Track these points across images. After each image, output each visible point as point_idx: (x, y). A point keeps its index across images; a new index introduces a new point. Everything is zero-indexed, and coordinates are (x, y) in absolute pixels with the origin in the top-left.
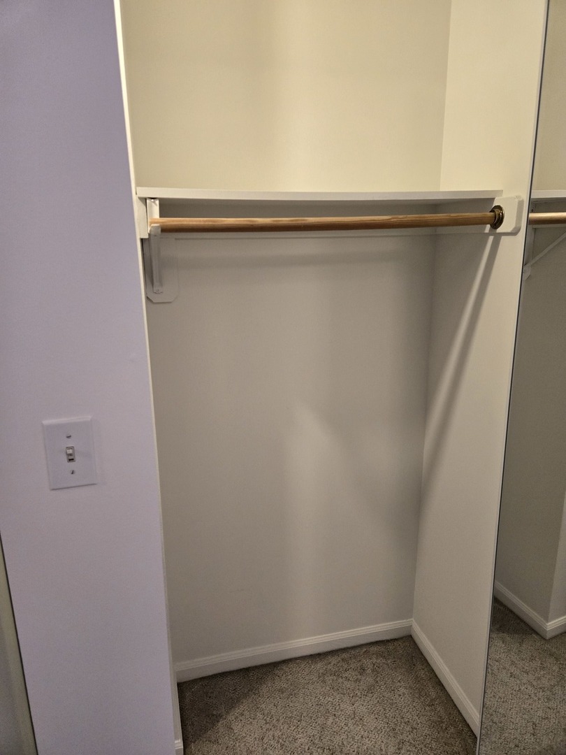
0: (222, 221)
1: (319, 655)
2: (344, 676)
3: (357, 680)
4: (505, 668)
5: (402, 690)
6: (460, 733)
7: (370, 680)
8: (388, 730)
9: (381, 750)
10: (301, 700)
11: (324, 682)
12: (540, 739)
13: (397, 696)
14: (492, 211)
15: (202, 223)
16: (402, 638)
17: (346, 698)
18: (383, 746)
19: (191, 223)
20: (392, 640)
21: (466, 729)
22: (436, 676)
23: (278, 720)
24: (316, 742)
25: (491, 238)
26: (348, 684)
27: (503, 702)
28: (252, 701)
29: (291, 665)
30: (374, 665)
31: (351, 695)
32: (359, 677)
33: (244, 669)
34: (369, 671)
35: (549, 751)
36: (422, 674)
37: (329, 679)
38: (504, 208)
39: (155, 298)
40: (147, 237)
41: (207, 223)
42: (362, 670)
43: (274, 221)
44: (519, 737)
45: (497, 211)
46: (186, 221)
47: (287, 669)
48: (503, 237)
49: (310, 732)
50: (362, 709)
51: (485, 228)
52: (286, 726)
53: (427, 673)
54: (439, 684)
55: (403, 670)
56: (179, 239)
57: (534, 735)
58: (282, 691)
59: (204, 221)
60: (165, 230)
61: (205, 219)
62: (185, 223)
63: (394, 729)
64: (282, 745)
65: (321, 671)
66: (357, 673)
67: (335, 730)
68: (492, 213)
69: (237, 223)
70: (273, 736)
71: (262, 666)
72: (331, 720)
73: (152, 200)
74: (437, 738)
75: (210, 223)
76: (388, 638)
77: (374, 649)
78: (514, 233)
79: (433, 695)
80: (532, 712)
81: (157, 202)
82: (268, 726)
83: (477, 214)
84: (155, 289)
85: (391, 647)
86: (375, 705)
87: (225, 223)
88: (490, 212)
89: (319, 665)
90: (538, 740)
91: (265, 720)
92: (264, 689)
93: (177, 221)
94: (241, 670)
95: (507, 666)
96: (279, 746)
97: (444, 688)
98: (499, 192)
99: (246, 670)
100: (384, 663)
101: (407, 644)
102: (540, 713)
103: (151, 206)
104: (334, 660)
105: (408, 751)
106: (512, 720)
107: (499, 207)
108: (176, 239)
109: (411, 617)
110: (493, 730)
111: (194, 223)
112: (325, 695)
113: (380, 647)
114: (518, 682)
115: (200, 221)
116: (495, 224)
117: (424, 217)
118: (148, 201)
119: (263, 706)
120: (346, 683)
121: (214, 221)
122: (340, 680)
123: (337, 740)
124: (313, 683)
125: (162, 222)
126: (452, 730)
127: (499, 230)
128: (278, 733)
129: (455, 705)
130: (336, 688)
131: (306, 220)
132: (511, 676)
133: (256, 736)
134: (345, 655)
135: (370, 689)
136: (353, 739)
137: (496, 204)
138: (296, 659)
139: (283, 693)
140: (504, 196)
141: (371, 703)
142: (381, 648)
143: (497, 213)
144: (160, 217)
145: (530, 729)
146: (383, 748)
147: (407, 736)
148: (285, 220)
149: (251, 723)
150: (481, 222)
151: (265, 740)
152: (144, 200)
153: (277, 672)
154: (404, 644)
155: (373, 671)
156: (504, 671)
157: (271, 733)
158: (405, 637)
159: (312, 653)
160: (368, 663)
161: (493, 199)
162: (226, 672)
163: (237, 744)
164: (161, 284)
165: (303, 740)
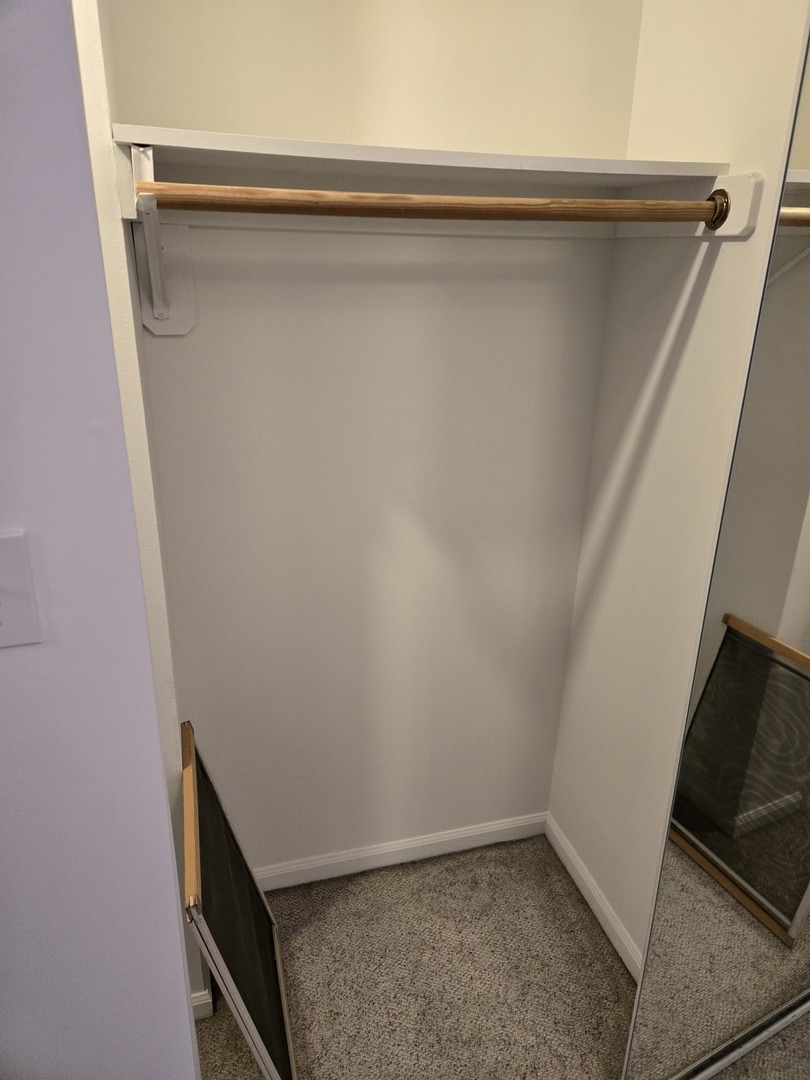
0: (263, 192)
1: (413, 863)
2: (448, 892)
3: (468, 898)
4: (673, 879)
5: (530, 911)
6: (609, 970)
7: (485, 898)
8: (509, 967)
9: (498, 996)
10: (386, 927)
11: (419, 900)
12: (719, 977)
13: (522, 919)
14: (711, 198)
15: (230, 195)
16: (532, 838)
17: (450, 924)
18: (501, 990)
19: (210, 194)
20: (517, 841)
21: (617, 965)
22: (578, 890)
23: (352, 957)
24: (406, 986)
25: (705, 246)
26: (453, 904)
27: (671, 926)
28: (315, 930)
29: (372, 878)
30: (491, 876)
31: (458, 920)
32: (470, 893)
33: (303, 884)
34: (484, 885)
35: (731, 994)
36: (559, 887)
37: (426, 897)
38: (730, 195)
39: (157, 327)
40: (134, 216)
41: (238, 195)
42: (475, 884)
43: (355, 197)
44: (690, 974)
45: (719, 200)
46: (202, 190)
47: (366, 884)
48: (724, 244)
49: (398, 973)
50: (472, 938)
51: (697, 226)
52: (363, 965)
53: (565, 886)
54: (582, 902)
55: (532, 882)
56: (196, 227)
57: (711, 972)
58: (358, 915)
59: (233, 191)
60: (165, 204)
61: (236, 187)
62: (200, 193)
63: (517, 967)
64: (357, 992)
65: (416, 886)
66: (466, 887)
67: (434, 969)
68: (711, 203)
69: (290, 197)
70: (345, 980)
71: (331, 880)
72: (428, 955)
73: (141, 149)
74: (578, 979)
75: (244, 196)
76: (513, 838)
77: (490, 854)
78: (744, 237)
79: (573, 917)
80: (709, 940)
81: (150, 153)
82: (337, 965)
83: (688, 202)
84: (156, 312)
85: (516, 851)
86: (491, 933)
87: (270, 196)
88: (708, 200)
89: (413, 878)
90: (716, 979)
91: (334, 957)
92: (332, 913)
93: (184, 189)
94: (299, 886)
95: (677, 877)
96: (353, 993)
97: (589, 908)
98: (725, 167)
99: (308, 887)
100: (506, 873)
101: (539, 846)
102: (721, 942)
103: (139, 160)
104: (434, 870)
105: (537, 997)
106: (682, 951)
107: (723, 193)
108: (190, 227)
109: (547, 810)
110: (655, 966)
111: (216, 194)
112: (419, 919)
113: (500, 852)
114: (692, 898)
115: (226, 191)
116: (714, 222)
117: (603, 204)
118: (134, 150)
119: (331, 937)
120: (450, 901)
121: (251, 193)
122: (443, 898)
123: (436, 983)
124: (404, 903)
125: (160, 190)
126: (598, 966)
127: (721, 231)
128: (351, 975)
129: (603, 931)
130: (436, 909)
131: (410, 199)
132: (682, 890)
133: (320, 980)
134: (450, 863)
135: (485, 911)
136: (459, 981)
137: (717, 186)
138: (380, 869)
139: (360, 917)
140: (732, 173)
141: (486, 929)
142: (502, 853)
143: (719, 202)
144: (155, 180)
145: (706, 963)
146: (500, 993)
147: (536, 977)
148: (373, 197)
149: (313, 961)
150: (691, 217)
151: (333, 986)
152: (126, 148)
153: (352, 888)
154: (535, 846)
155: (489, 885)
156: (673, 884)
157: (342, 975)
158: (537, 836)
159: (403, 861)
160: (482, 873)
161: (713, 179)
162: (278, 890)
163: (292, 993)
164: (167, 305)
165: (387, 984)
